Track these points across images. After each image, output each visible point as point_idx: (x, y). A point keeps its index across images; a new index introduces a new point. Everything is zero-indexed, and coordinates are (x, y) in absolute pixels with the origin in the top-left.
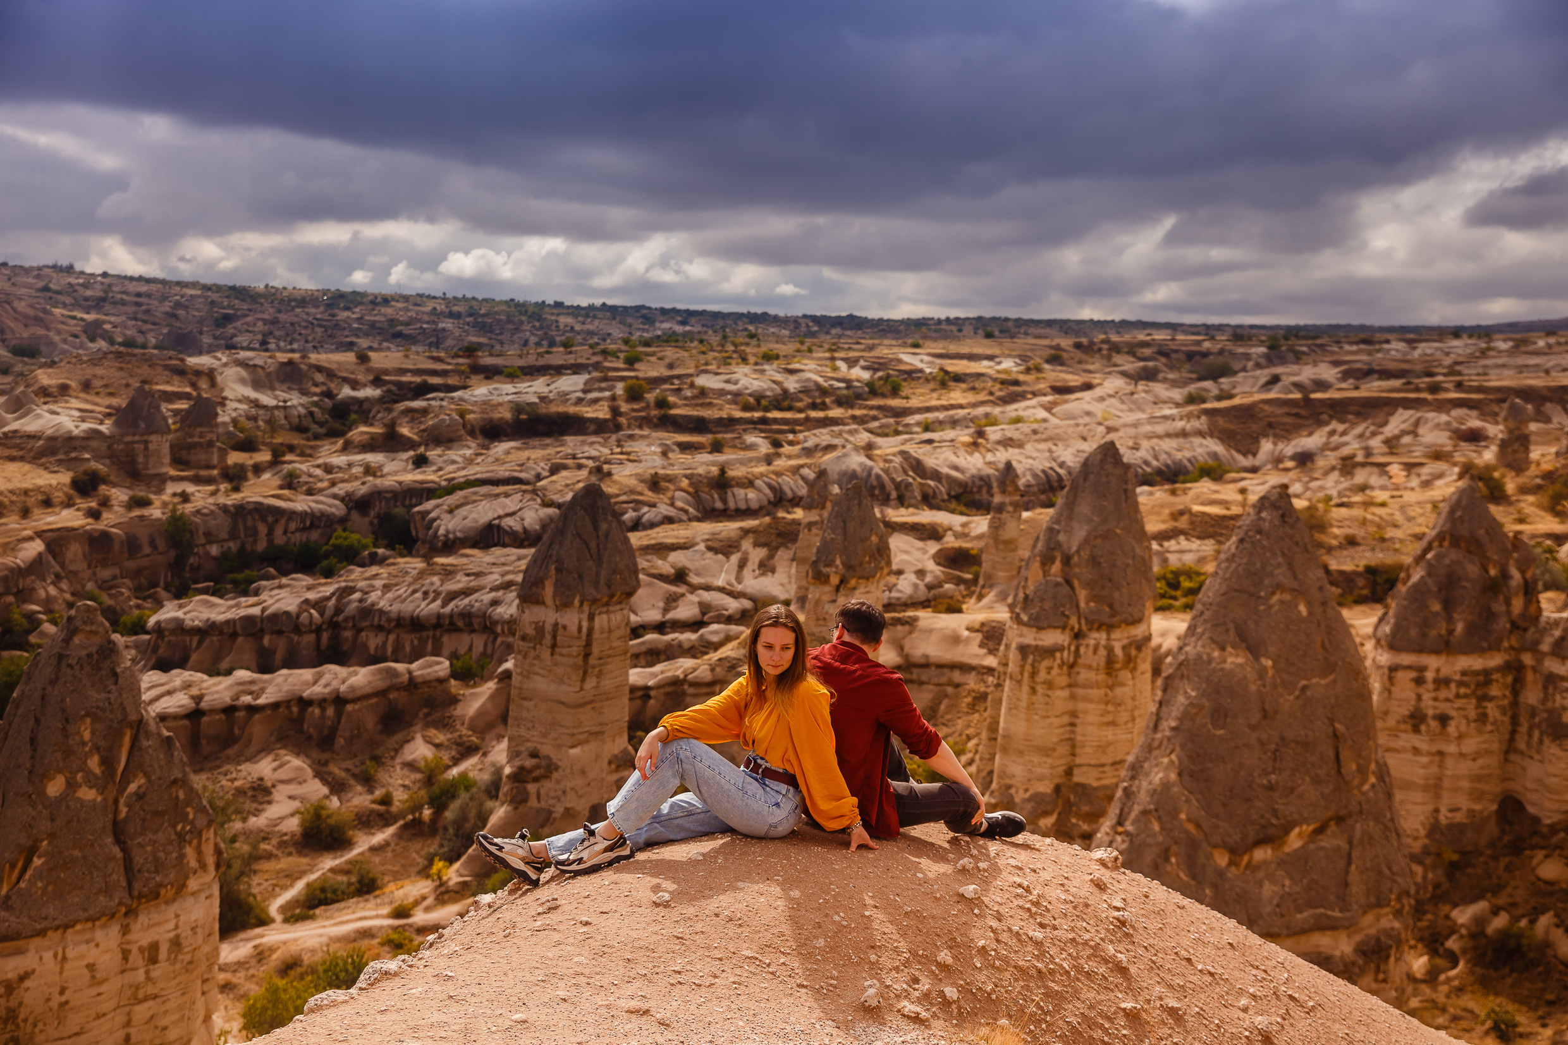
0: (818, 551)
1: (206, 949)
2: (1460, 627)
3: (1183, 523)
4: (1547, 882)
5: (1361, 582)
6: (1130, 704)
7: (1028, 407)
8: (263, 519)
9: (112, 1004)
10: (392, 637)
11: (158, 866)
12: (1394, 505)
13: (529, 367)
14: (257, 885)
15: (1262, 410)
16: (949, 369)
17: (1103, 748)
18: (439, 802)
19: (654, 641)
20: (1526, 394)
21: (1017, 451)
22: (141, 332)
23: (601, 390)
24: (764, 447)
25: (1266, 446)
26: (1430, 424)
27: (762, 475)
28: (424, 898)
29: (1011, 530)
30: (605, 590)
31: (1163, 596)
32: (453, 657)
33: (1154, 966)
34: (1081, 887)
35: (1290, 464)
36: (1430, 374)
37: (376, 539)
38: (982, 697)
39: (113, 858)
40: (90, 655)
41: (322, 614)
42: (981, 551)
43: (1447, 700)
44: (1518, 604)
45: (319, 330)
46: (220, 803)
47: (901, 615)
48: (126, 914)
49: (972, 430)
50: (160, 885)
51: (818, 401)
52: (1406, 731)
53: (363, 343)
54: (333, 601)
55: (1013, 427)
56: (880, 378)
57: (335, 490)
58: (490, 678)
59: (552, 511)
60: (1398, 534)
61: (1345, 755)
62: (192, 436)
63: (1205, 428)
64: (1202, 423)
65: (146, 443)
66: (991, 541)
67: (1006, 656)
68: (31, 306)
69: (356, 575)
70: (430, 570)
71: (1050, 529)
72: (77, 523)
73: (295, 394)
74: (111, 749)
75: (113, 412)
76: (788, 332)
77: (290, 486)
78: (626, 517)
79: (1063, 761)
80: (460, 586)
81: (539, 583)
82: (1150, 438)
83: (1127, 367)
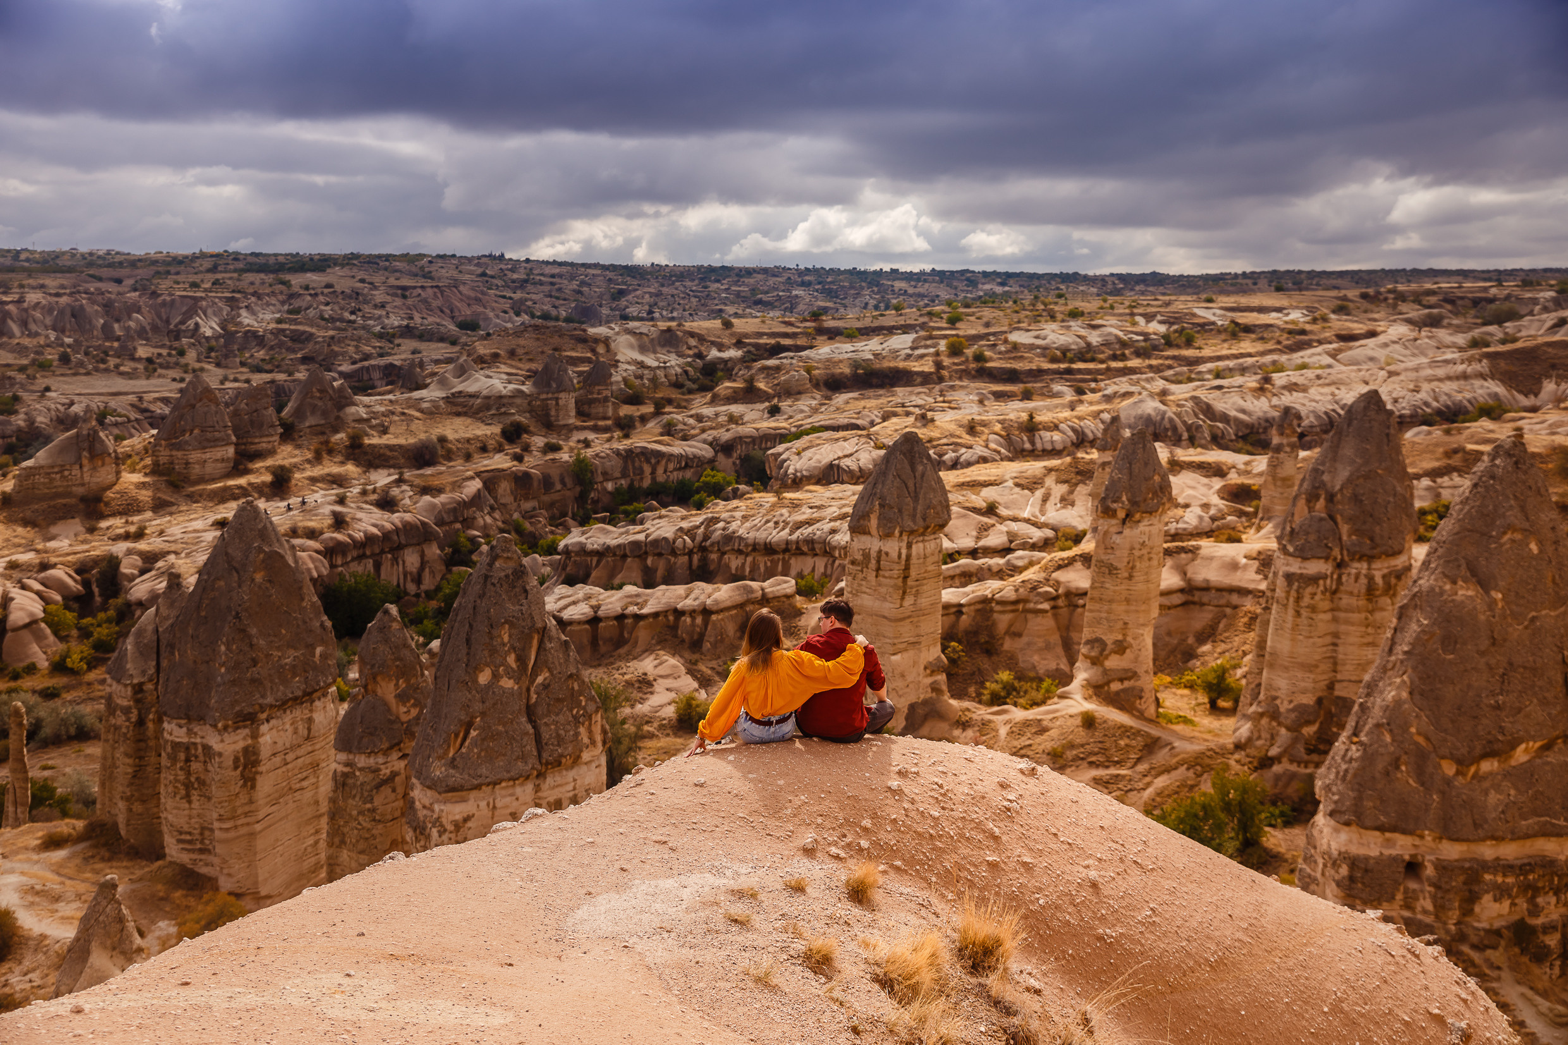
0: (1107, 489)
3: (1456, 461)
7: (1314, 354)
8: (648, 461)
10: (749, 559)
11: (560, 741)
13: (866, 328)
15: (1545, 352)
16: (1240, 321)
17: (1360, 666)
19: (967, 565)
21: (1301, 395)
22: (555, 307)
23: (927, 347)
24: (1069, 395)
25: (1549, 387)
27: (1066, 419)
29: (1289, 468)
30: (921, 522)
32: (800, 576)
33: (1024, 837)
37: (738, 477)
38: (1254, 618)
39: (527, 734)
40: (507, 576)
41: (693, 540)
42: (1261, 487)
45: (694, 300)
46: (612, 693)
47: (1184, 544)
48: (538, 776)
49: (1259, 377)
50: (562, 756)
51: (1118, 352)
53: (730, 309)
54: (702, 529)
55: (1298, 373)
56: (1176, 331)
57: (704, 436)
59: (882, 452)
62: (592, 393)
63: (1486, 370)
64: (1484, 366)
65: (557, 399)
66: (1270, 478)
67: (1274, 583)
68: (473, 289)
69: (720, 508)
70: (780, 503)
71: (1315, 471)
72: (505, 465)
73: (673, 356)
74: (523, 649)
75: (532, 375)
76: (1095, 290)
77: (669, 434)
78: (946, 457)
79: (1325, 677)
80: (804, 517)
81: (865, 517)
82: (1430, 381)
83: (1412, 315)
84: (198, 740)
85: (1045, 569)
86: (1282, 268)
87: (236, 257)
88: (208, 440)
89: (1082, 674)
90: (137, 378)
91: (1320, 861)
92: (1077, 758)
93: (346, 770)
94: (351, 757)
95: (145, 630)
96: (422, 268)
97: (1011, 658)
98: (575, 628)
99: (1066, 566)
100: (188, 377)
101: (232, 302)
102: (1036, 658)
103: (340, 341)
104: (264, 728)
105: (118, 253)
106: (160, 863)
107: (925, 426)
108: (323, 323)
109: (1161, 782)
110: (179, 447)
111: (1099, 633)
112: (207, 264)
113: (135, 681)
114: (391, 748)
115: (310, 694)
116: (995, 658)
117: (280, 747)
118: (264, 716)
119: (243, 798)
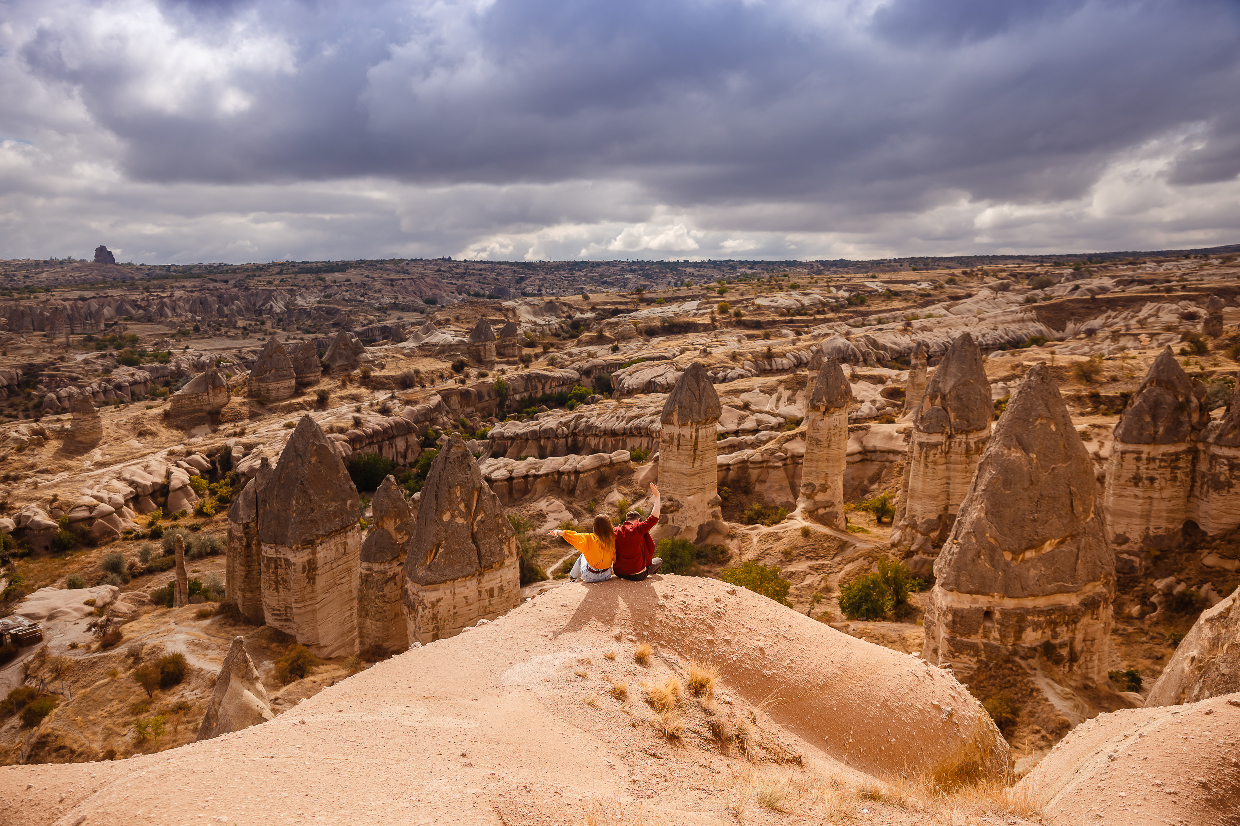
0: (814, 394)
1: (515, 591)
2: (1161, 430)
3: (1018, 371)
4: (1208, 567)
5: (1119, 402)
7: (936, 309)
8: (540, 381)
9: (476, 614)
10: (602, 440)
11: (492, 554)
12: (1141, 358)
13: (669, 298)
14: (540, 561)
15: (1068, 306)
16: (892, 289)
19: (733, 440)
20: (1222, 291)
21: (929, 333)
22: (482, 289)
23: (706, 308)
24: (792, 336)
25: (1071, 326)
26: (1166, 310)
27: (791, 350)
29: (922, 378)
30: (704, 417)
32: (633, 449)
35: (1083, 336)
36: (1168, 282)
37: (595, 390)
38: (902, 469)
39: (472, 550)
40: (458, 457)
41: (568, 429)
42: (906, 389)
43: (1155, 469)
44: (1196, 417)
45: (566, 282)
46: (521, 523)
47: (861, 425)
48: (479, 575)
49: (904, 323)
50: (493, 562)
51: (821, 310)
52: (1131, 486)
53: (588, 287)
54: (574, 422)
55: (927, 320)
56: (855, 296)
57: (574, 365)
58: (650, 461)
59: (681, 373)
60: (1142, 374)
61: (1076, 503)
62: (506, 341)
63: (1035, 317)
64: (1034, 314)
65: (485, 346)
66: (911, 384)
67: (912, 448)
68: (433, 279)
69: (584, 409)
70: (620, 406)
71: (935, 381)
72: (455, 387)
73: (554, 318)
74: (469, 500)
75: (470, 331)
76: (807, 271)
77: (552, 364)
78: (719, 375)
79: (943, 503)
80: (634, 414)
81: (671, 413)
82: (1003, 324)
83: (992, 284)
84: (282, 556)
85: (779, 442)
86: (917, 255)
87: (294, 265)
88: (280, 376)
89: (802, 505)
90: (238, 339)
91: (937, 613)
92: (799, 555)
93: (368, 572)
94: (370, 565)
95: (249, 493)
96: (403, 267)
97: (760, 496)
98: (499, 484)
99: (792, 439)
100: (268, 338)
101: (291, 292)
102: (775, 495)
103: (356, 313)
104: (319, 548)
105: (226, 265)
106: (263, 627)
107: (706, 356)
108: (345, 303)
109: (849, 567)
110: (263, 380)
111: (811, 480)
112: (277, 270)
113: (245, 522)
114: (393, 559)
115: (345, 528)
116: (750, 496)
117: (329, 559)
118: (319, 541)
119: (309, 589)
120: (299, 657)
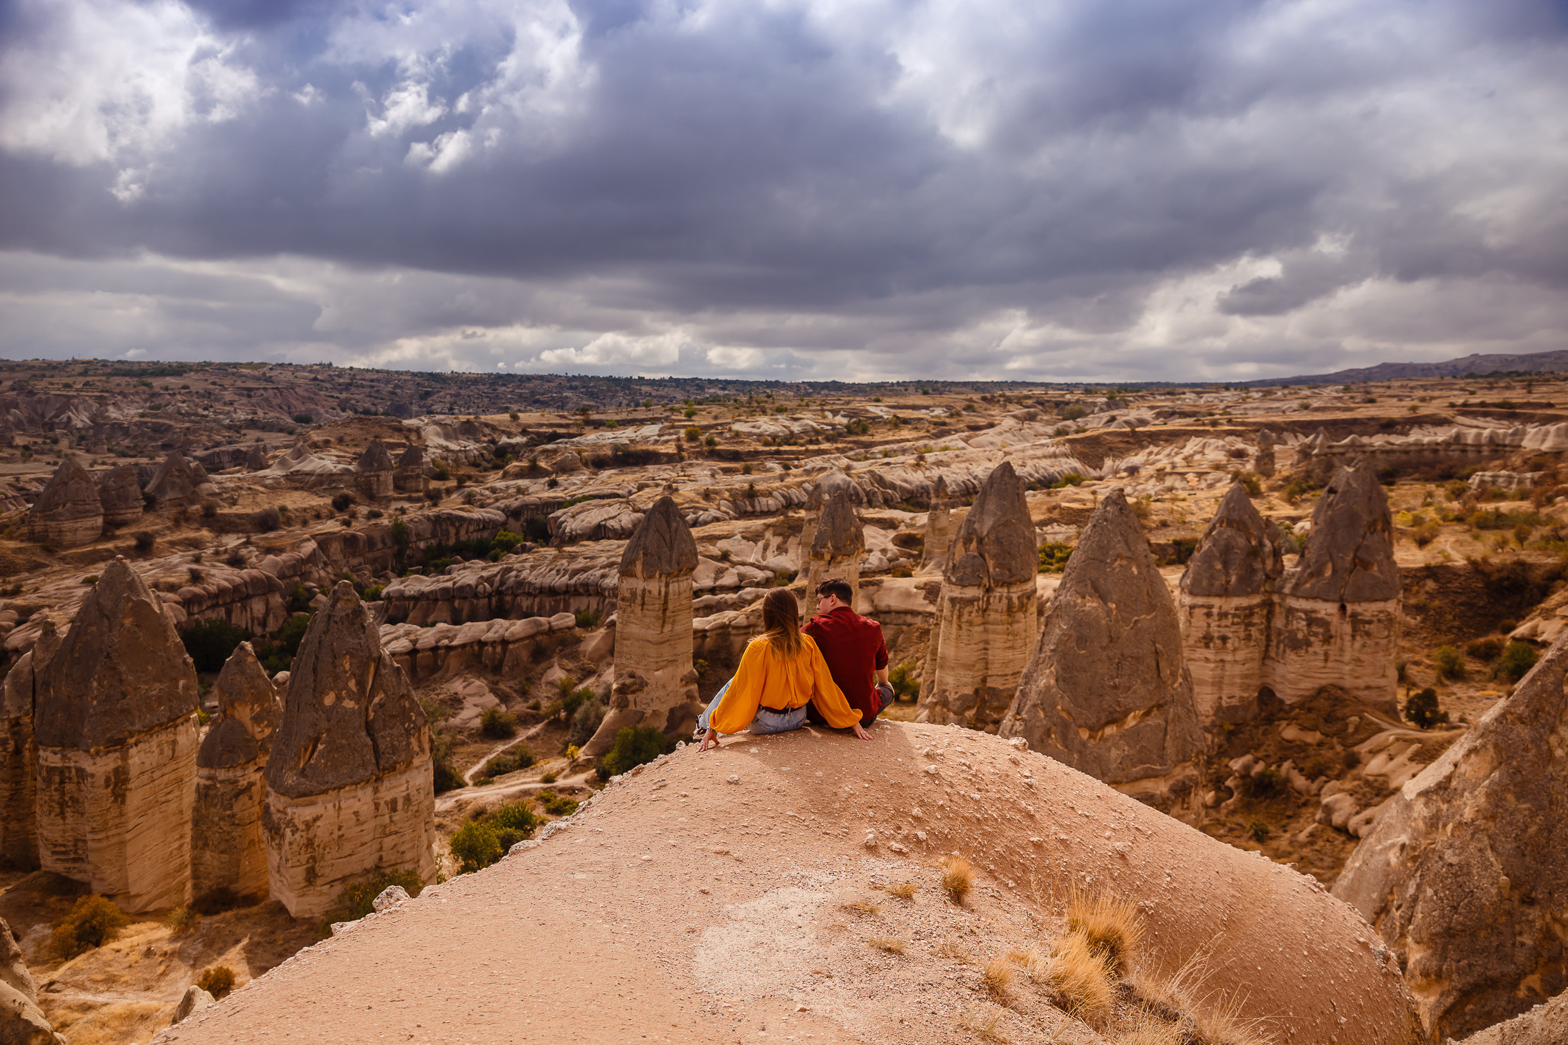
0: (816, 538)
1: (427, 803)
2: (1234, 579)
3: (1055, 514)
4: (1288, 741)
5: (1171, 551)
6: (1023, 634)
7: (952, 440)
8: (453, 524)
9: (371, 836)
10: (537, 600)
11: (394, 750)
12: (1191, 499)
13: (623, 421)
14: (456, 762)
15: (1105, 439)
16: (900, 416)
17: (1006, 664)
18: (571, 707)
19: (709, 600)
20: (1272, 426)
21: (945, 469)
22: (374, 404)
23: (670, 434)
24: (779, 470)
25: (1108, 463)
26: (1213, 447)
27: (778, 488)
28: (563, 770)
29: (943, 521)
30: (676, 567)
31: (1043, 563)
32: (577, 612)
33: (1051, 813)
34: (1003, 765)
35: (1124, 474)
36: (1212, 414)
37: (525, 536)
38: (927, 632)
39: (367, 745)
40: (347, 615)
41: (491, 586)
42: (923, 535)
43: (1226, 626)
44: (1269, 563)
45: (486, 400)
46: (432, 710)
47: (872, 579)
48: (376, 781)
49: (916, 456)
50: (396, 762)
51: (814, 438)
52: (1200, 647)
53: (515, 407)
54: (499, 577)
55: (943, 453)
56: (854, 423)
57: (498, 504)
58: (602, 626)
59: (639, 515)
60: (1194, 519)
61: (1162, 664)
62: (407, 471)
63: (1068, 451)
64: (1066, 449)
65: (378, 476)
66: (930, 529)
67: (941, 605)
68: (306, 390)
69: (513, 560)
70: (561, 555)
71: (969, 521)
72: (336, 529)
73: (471, 442)
74: (362, 676)
75: (358, 457)
76: (793, 393)
77: (469, 503)
78: (690, 517)
79: (980, 673)
80: (581, 565)
81: (632, 562)
82: (1032, 459)
83: (1017, 412)
84: (72, 764)
86: (924, 379)
87: (105, 364)
88: (79, 512)
90: (15, 462)
93: (208, 783)
94: (212, 772)
95: (22, 672)
96: (264, 374)
98: (401, 657)
100: (61, 461)
101: (101, 400)
103: (195, 432)
104: (133, 751)
106: (36, 873)
107: (671, 494)
108: (180, 417)
110: (53, 518)
112: (79, 368)
113: (12, 716)
114: (248, 762)
115: (174, 720)
117: (147, 766)
118: (132, 741)
119: (114, 812)
120: (94, 915)
